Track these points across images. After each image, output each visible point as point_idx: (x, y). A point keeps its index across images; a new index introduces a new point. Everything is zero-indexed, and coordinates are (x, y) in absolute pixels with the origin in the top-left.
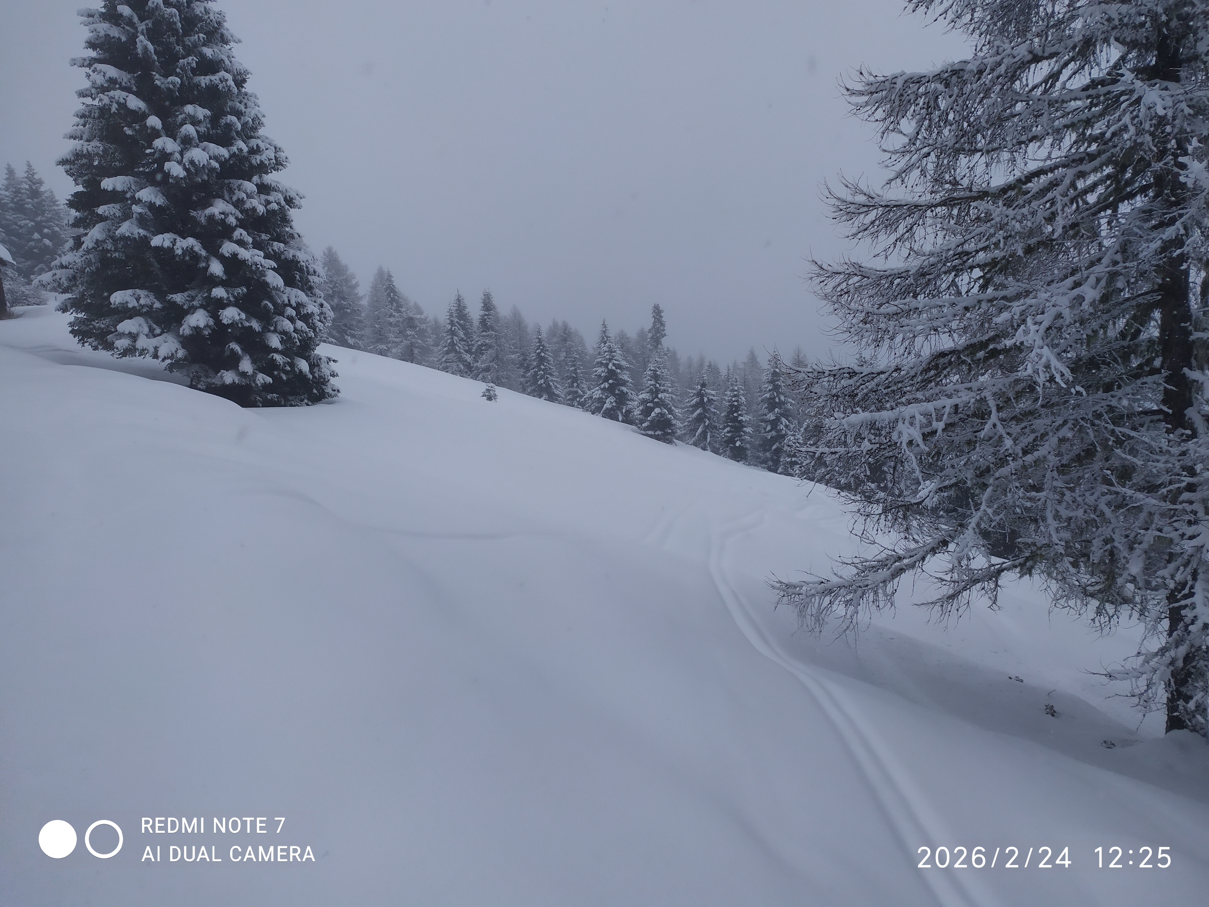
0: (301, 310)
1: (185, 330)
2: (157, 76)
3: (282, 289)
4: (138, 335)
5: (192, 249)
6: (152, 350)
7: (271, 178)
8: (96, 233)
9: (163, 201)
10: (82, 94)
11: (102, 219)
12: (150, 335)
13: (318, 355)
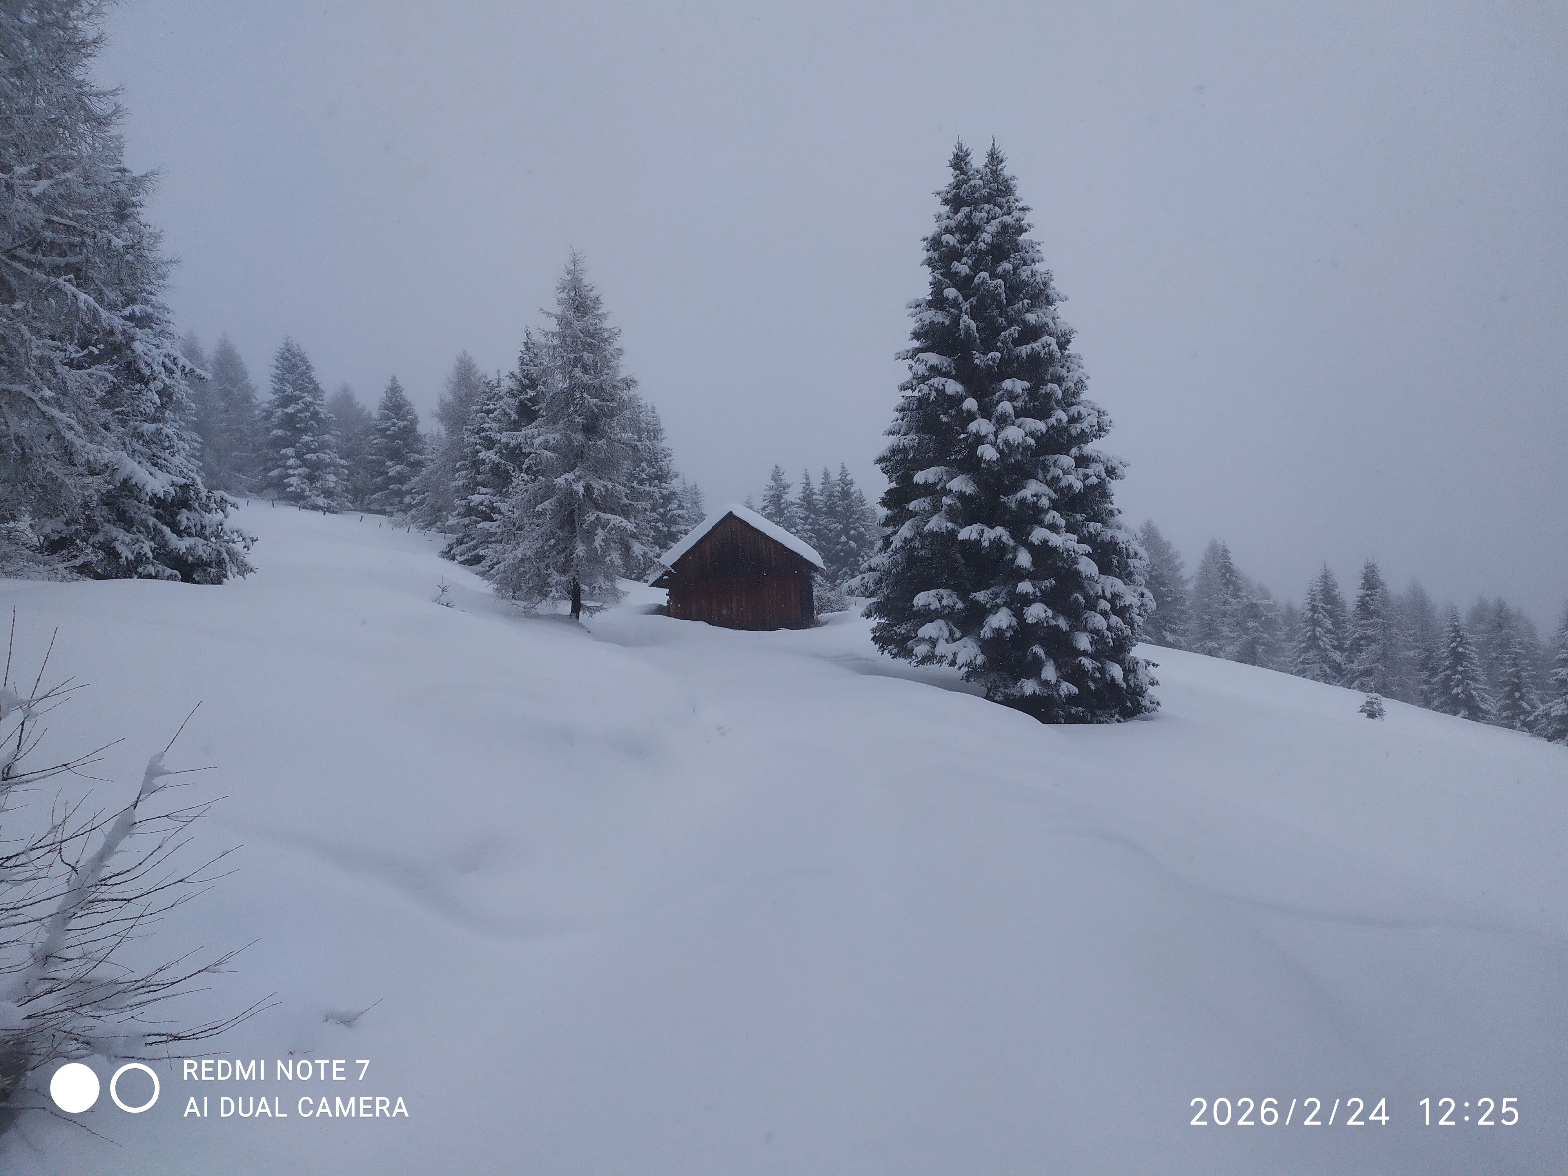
0: (1117, 602)
1: (986, 632)
2: (978, 355)
3: (1096, 578)
4: (937, 640)
5: (999, 539)
6: (950, 657)
7: (1089, 448)
8: (906, 530)
9: (973, 489)
10: (903, 388)
11: (912, 515)
12: (950, 639)
13: (1135, 658)
